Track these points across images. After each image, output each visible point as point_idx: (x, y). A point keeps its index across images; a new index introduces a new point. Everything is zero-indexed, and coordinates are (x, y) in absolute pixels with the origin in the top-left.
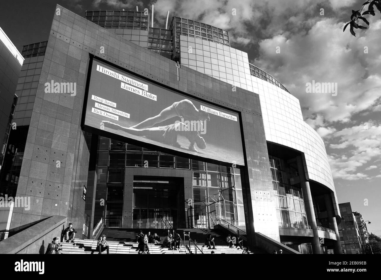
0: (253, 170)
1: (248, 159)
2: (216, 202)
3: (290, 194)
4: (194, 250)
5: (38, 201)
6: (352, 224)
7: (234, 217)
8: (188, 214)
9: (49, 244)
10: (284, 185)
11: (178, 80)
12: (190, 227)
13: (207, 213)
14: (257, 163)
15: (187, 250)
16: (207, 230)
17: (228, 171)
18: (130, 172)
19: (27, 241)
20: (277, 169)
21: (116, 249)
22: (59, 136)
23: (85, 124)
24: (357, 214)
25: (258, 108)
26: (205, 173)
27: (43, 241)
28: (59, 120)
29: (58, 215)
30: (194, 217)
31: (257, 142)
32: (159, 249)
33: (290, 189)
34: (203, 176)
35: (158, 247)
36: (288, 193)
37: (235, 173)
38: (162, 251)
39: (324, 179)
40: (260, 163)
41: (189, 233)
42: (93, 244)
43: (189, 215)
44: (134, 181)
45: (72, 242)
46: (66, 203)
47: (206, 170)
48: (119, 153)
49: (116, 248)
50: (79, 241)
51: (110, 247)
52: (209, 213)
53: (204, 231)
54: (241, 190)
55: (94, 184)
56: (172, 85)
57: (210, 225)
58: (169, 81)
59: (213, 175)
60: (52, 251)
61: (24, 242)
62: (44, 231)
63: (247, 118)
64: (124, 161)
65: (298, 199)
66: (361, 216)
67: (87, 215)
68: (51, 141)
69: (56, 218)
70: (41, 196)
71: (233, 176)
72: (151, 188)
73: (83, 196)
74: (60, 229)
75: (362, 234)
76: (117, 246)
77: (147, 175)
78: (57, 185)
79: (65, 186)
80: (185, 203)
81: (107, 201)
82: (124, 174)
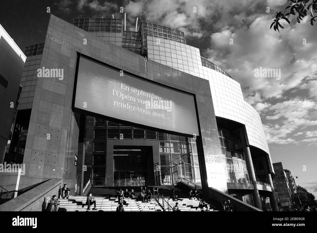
0: (206, 139)
1: (201, 131)
2: (177, 165)
3: (235, 157)
5: (39, 167)
6: (284, 179)
7: (192, 176)
10: (230, 150)
11: (146, 71)
12: (158, 184)
13: (171, 174)
14: (209, 134)
15: (156, 203)
16: (171, 187)
17: (187, 140)
18: (111, 143)
19: (32, 199)
20: (224, 138)
21: (101, 203)
22: (55, 116)
23: (75, 107)
24: (287, 171)
25: (209, 91)
26: (169, 142)
27: (45, 198)
28: (54, 104)
29: (56, 177)
30: (161, 177)
31: (208, 117)
32: (135, 202)
33: (235, 153)
34: (167, 145)
35: (134, 201)
36: (233, 156)
37: (192, 142)
38: (137, 203)
39: (261, 144)
40: (211, 133)
41: (158, 189)
42: (83, 200)
43: (157, 175)
44: (114, 150)
46: (62, 168)
47: (169, 140)
48: (102, 128)
50: (72, 197)
51: (96, 202)
52: (173, 173)
53: (169, 187)
54: (197, 155)
55: (83, 153)
56: (141, 75)
57: (174, 182)
58: (139, 71)
59: (175, 144)
60: (52, 206)
61: (30, 200)
62: (45, 190)
63: (200, 99)
64: (106, 134)
65: (241, 161)
66: (290, 172)
67: (78, 177)
68: (49, 121)
69: (54, 180)
70: (42, 163)
71: (190, 144)
72: (128, 155)
73: (75, 163)
74: (58, 188)
75: (291, 186)
76: (102, 200)
77: (124, 145)
78: (54, 155)
79: (60, 155)
80: (154, 166)
81: (93, 166)
82: (106, 144)
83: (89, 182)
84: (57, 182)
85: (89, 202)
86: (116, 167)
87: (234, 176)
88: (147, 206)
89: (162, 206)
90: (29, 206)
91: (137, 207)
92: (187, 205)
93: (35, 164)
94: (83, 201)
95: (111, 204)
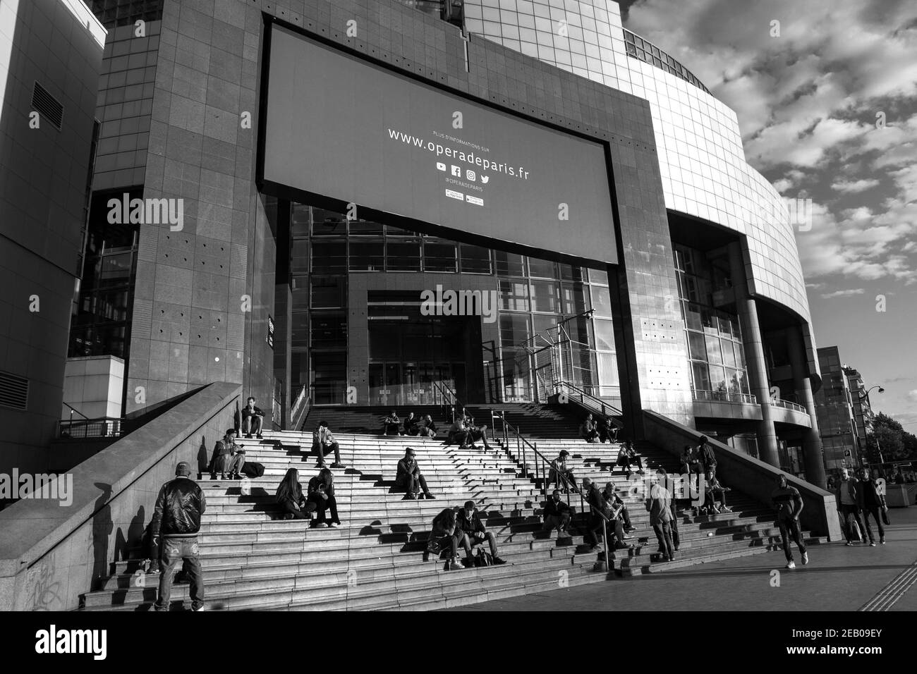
0: (636, 275)
1: (625, 250)
2: (551, 346)
3: (711, 327)
4: (517, 450)
5: (177, 352)
6: (840, 394)
7: (588, 379)
8: (488, 374)
9: (217, 442)
10: (699, 307)
11: (467, 71)
12: (495, 401)
13: (531, 371)
14: (645, 258)
15: (500, 450)
16: (532, 407)
17: (577, 275)
18: (360, 282)
19: (174, 436)
20: (684, 272)
21: (351, 450)
22: (210, 206)
23: (265, 178)
24: (851, 373)
25: (648, 131)
26: (526, 282)
27: (203, 438)
28: (207, 172)
29: (223, 380)
30: (502, 379)
31: (645, 211)
32: (441, 449)
33: (712, 317)
34: (520, 289)
35: (438, 444)
36: (706, 325)
37: (591, 281)
38: (449, 451)
39: (788, 293)
40: (652, 257)
41: (503, 413)
42: (302, 440)
43: (492, 375)
44: (369, 304)
45: (259, 436)
46: (238, 354)
47: (526, 274)
48: (333, 241)
49: (352, 447)
50: (272, 434)
51: (340, 447)
52: (536, 370)
53: (527, 408)
54: (611, 318)
55: (286, 311)
56: (452, 83)
57: (539, 395)
58: (446, 72)
59: (540, 287)
60: (225, 458)
61: (170, 439)
62: (202, 415)
63: (622, 157)
64: (346, 258)
65: (729, 339)
66: (860, 376)
67: (278, 379)
68: (195, 219)
69: (220, 387)
70: (182, 341)
71: (587, 288)
72: (406, 318)
73: (269, 339)
74: (232, 409)
75: (859, 414)
76: (352, 442)
77: (398, 289)
78: (214, 317)
79: (232, 317)
80: (484, 349)
81: (311, 348)
82: (346, 288)
83: (303, 393)
84: (230, 393)
85: (321, 445)
86: (374, 352)
87: (707, 381)
88: (475, 458)
89: (516, 458)
90: (169, 456)
91: (450, 462)
92: (584, 458)
93: (164, 344)
94: (302, 445)
95: (378, 452)
